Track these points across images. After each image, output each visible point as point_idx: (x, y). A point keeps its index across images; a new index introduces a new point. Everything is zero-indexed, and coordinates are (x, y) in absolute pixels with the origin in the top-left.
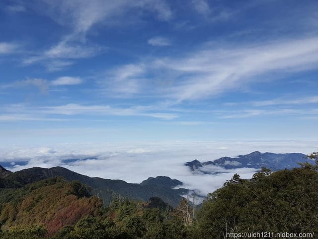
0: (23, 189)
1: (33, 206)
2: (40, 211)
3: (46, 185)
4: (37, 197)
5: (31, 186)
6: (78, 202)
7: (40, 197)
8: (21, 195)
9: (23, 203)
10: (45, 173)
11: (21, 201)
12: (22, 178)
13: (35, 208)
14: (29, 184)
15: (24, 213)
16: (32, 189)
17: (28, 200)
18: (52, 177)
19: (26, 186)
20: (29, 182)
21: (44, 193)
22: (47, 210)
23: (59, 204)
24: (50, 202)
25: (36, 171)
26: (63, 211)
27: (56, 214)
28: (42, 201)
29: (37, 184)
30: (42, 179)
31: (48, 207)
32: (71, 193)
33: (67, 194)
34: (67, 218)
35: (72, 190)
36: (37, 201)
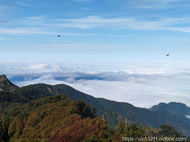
0: (29, 105)
1: (38, 121)
2: (45, 127)
3: (51, 102)
4: (42, 113)
5: (37, 101)
6: (82, 122)
7: (45, 114)
8: (27, 110)
9: (29, 118)
10: (50, 90)
11: (27, 116)
13: (40, 124)
14: (35, 100)
15: (30, 128)
16: (38, 105)
17: (34, 115)
18: (57, 94)
19: (32, 102)
20: (34, 98)
21: (48, 110)
22: (52, 127)
23: (63, 122)
24: (54, 119)
25: (41, 87)
26: (67, 130)
27: (60, 132)
28: (47, 118)
29: (42, 100)
30: (47, 95)
31: (52, 124)
32: (75, 112)
33: (71, 113)
35: (76, 109)
36: (42, 117)
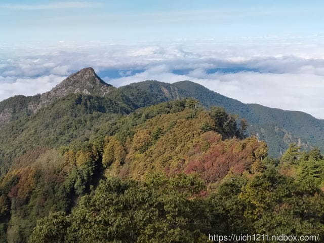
0: (133, 117)
1: (149, 144)
2: (161, 154)
3: (169, 112)
4: (155, 130)
5: (146, 110)
6: (223, 146)
7: (160, 132)
8: (130, 126)
9: (135, 139)
10: (166, 91)
11: (131, 135)
12: (131, 98)
13: (152, 148)
14: (142, 109)
15: (137, 155)
16: (147, 117)
17: (142, 134)
18: (178, 98)
19: (137, 111)
20: (141, 106)
21: (165, 124)
22: (172, 154)
23: (190, 145)
24: (176, 140)
25: (151, 87)
26: (198, 158)
27: (186, 162)
28: (164, 138)
29: (154, 109)
30: (162, 100)
31: (173, 149)
32: (211, 129)
33: (204, 130)
34: (204, 170)
35: (212, 123)
36: (156, 138)
